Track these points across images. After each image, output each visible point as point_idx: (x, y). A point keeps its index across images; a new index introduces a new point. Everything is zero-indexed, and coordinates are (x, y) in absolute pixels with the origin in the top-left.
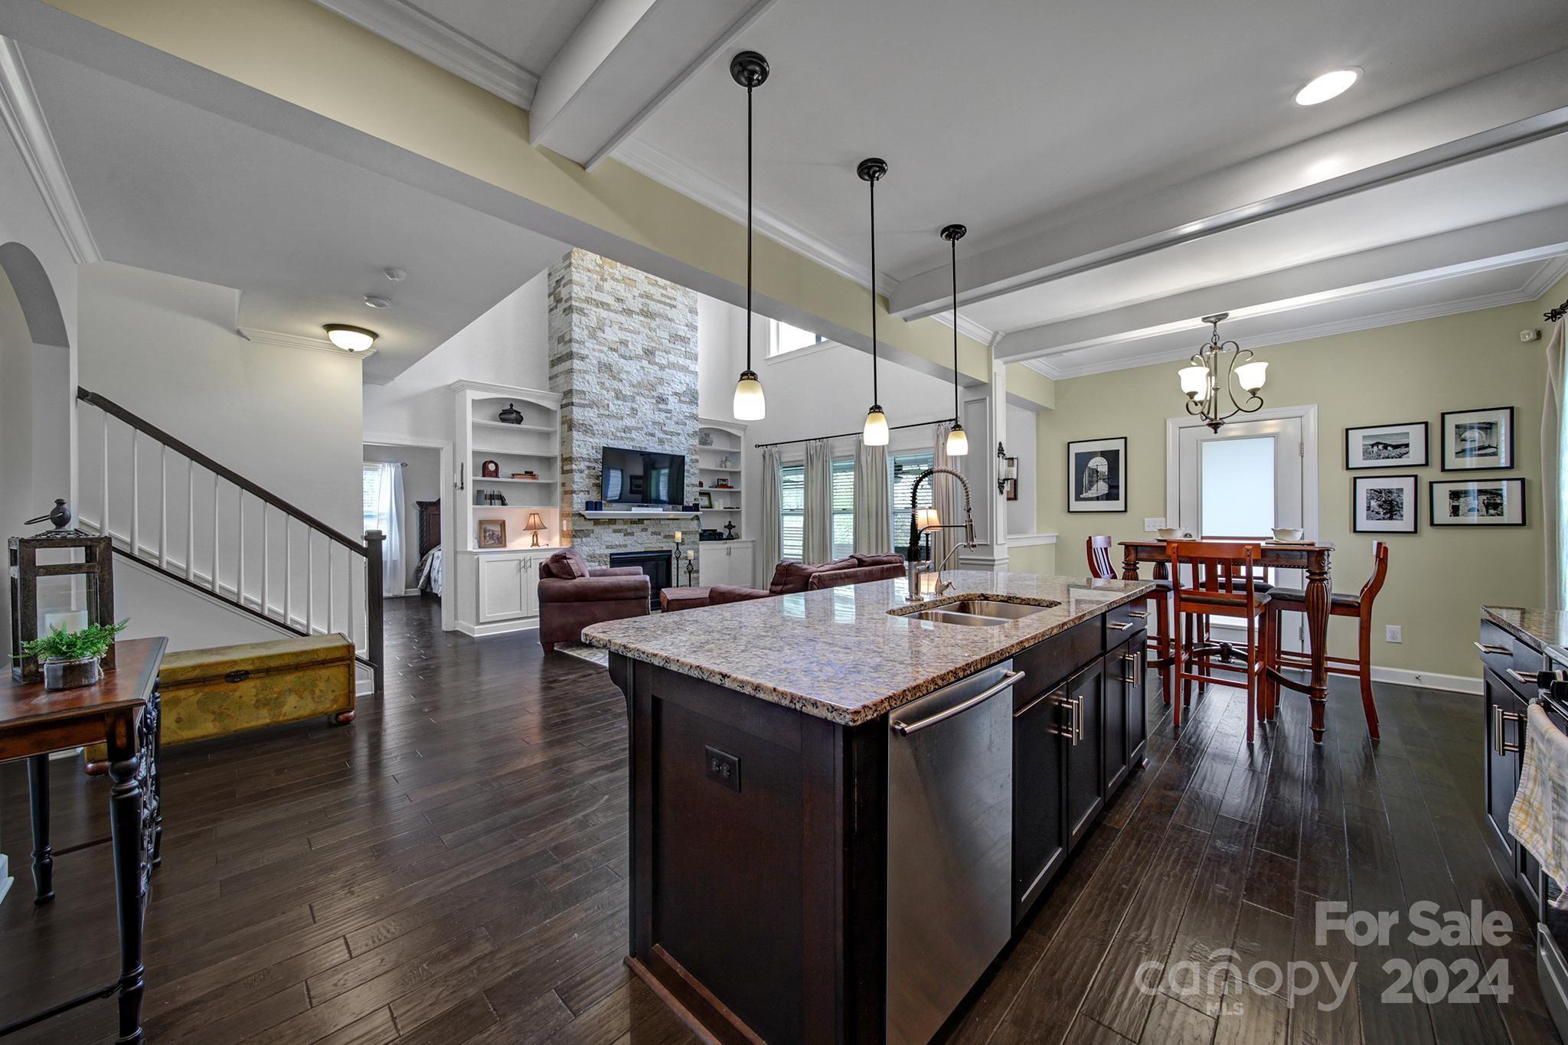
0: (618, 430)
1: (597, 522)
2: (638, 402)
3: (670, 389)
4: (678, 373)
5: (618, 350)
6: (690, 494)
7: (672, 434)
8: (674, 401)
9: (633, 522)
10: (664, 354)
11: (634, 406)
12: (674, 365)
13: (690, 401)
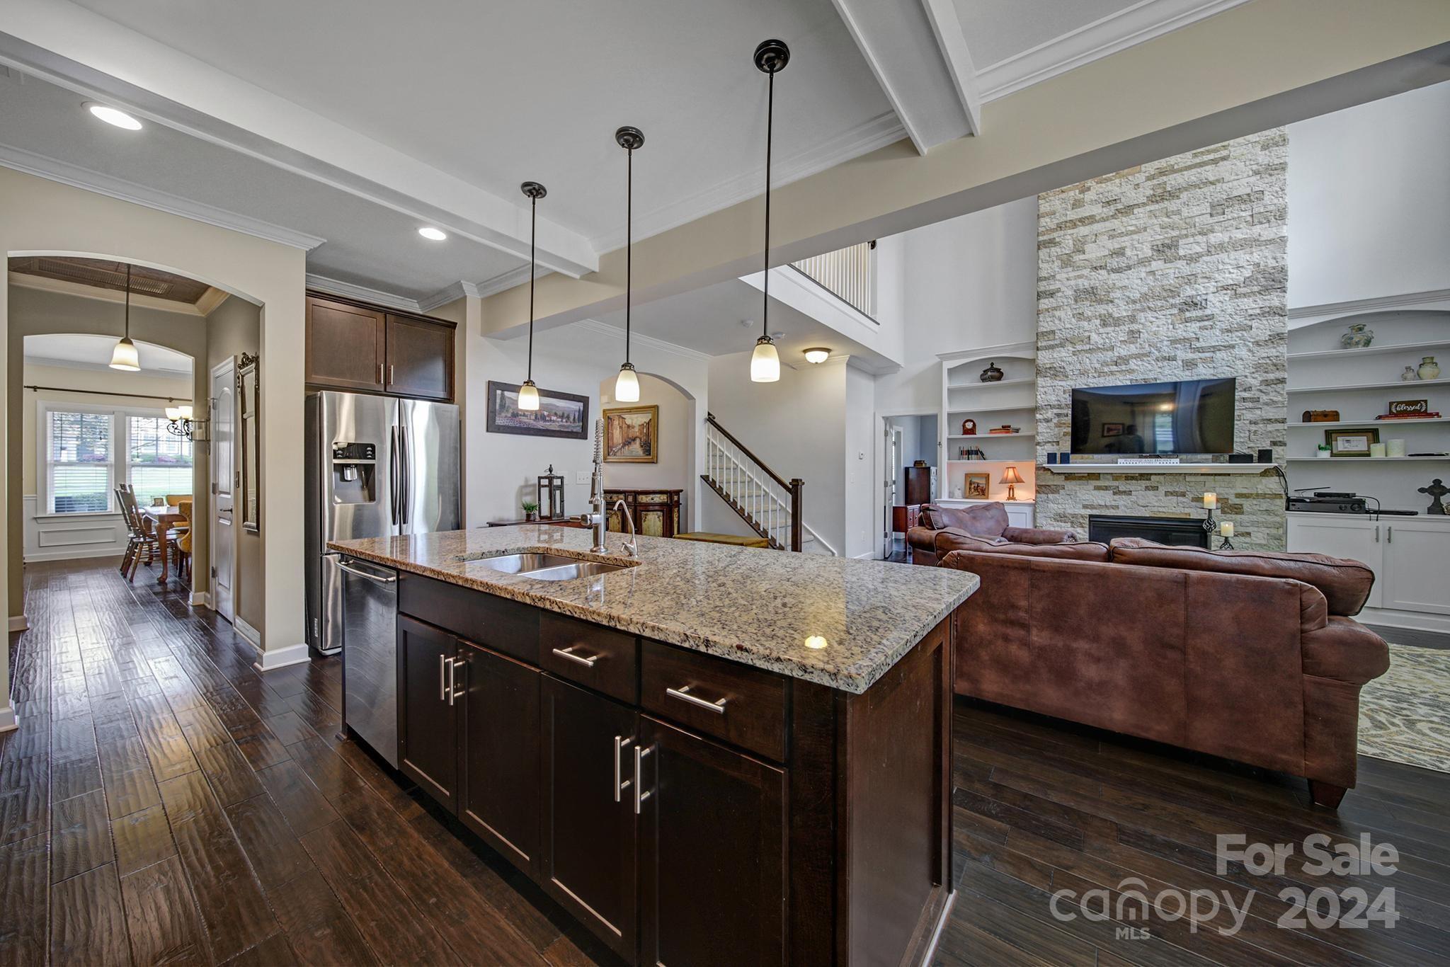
0: (1105, 364)
1: (1069, 477)
2: (1143, 321)
3: (1212, 286)
4: (1233, 254)
5: (1108, 265)
6: (1252, 437)
7: (1215, 349)
8: (1221, 299)
9: (1129, 477)
10: (1199, 238)
11: (1135, 327)
12: (1221, 247)
13: (1265, 290)
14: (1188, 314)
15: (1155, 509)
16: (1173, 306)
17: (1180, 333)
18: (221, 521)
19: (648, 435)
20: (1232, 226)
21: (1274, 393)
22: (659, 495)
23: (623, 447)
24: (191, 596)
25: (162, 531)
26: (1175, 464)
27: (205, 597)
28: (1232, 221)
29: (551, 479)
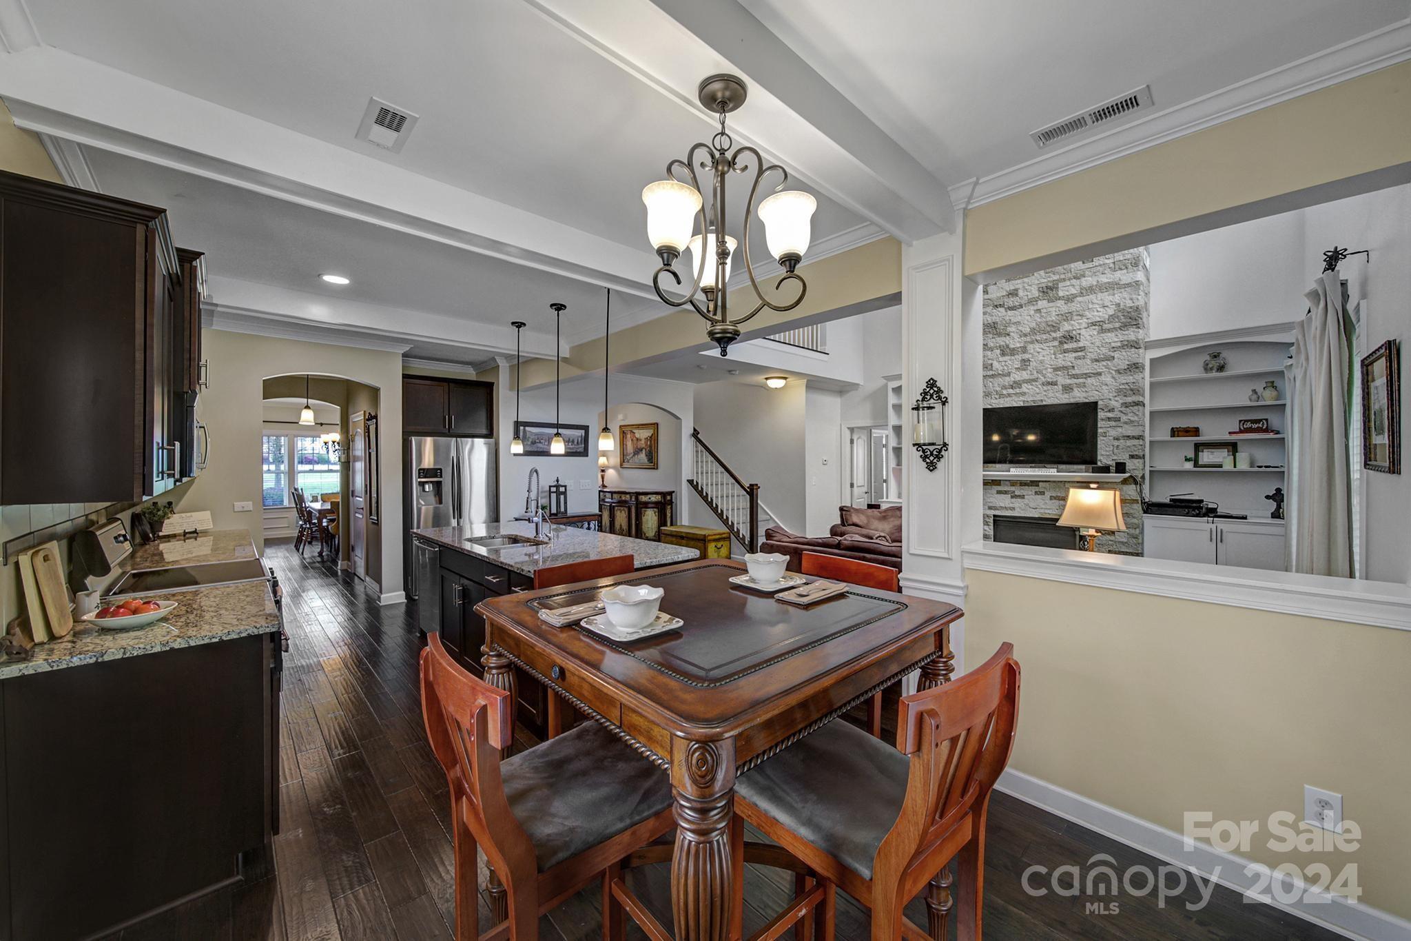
0: (1004, 387)
2: (1032, 351)
3: (1084, 322)
4: (1100, 295)
5: (1006, 303)
6: (1115, 451)
7: (1087, 376)
8: (1091, 333)
9: (1023, 484)
10: (1074, 281)
11: (1026, 356)
12: (1091, 290)
13: (1124, 326)
14: (1066, 346)
15: (1042, 511)
16: (1055, 339)
17: (1060, 363)
18: (357, 515)
19: (651, 446)
20: (1099, 271)
21: (1132, 414)
22: (654, 496)
23: (634, 455)
24: (339, 564)
25: (320, 521)
26: (1053, 474)
27: (348, 565)
28: (1099, 268)
29: (557, 487)
